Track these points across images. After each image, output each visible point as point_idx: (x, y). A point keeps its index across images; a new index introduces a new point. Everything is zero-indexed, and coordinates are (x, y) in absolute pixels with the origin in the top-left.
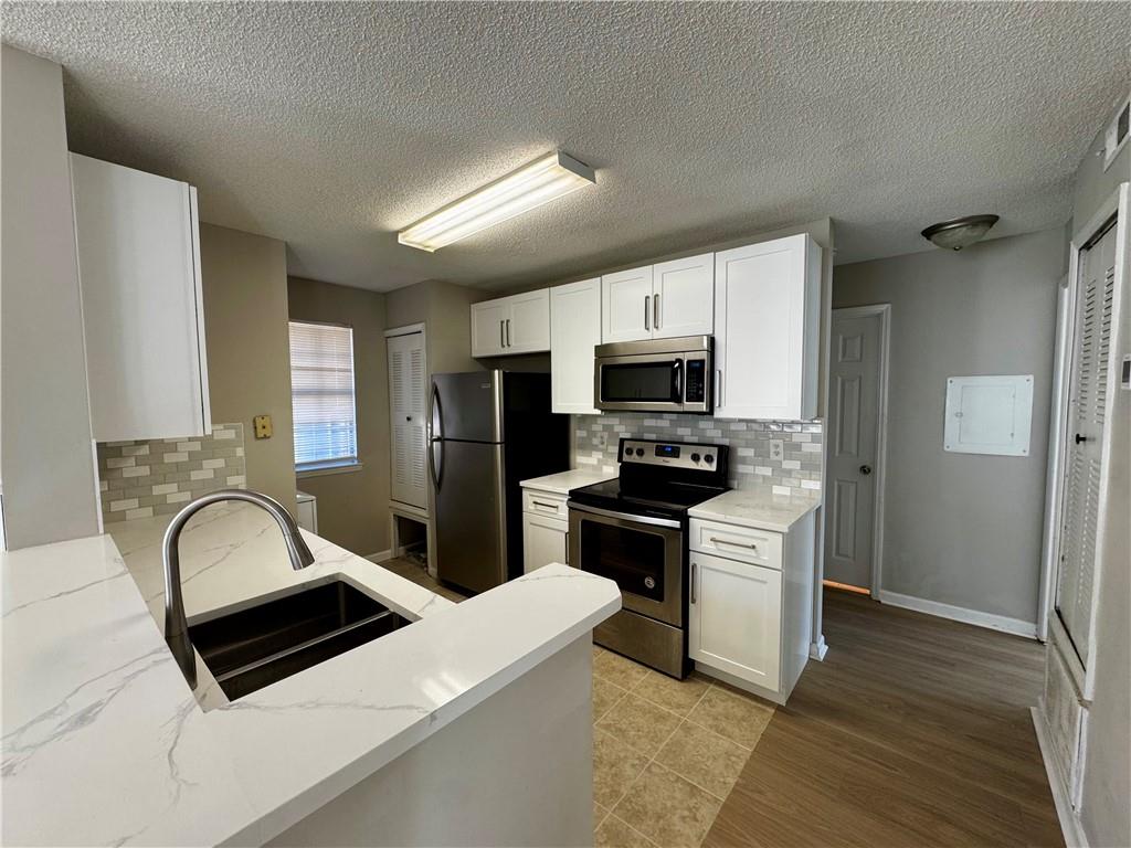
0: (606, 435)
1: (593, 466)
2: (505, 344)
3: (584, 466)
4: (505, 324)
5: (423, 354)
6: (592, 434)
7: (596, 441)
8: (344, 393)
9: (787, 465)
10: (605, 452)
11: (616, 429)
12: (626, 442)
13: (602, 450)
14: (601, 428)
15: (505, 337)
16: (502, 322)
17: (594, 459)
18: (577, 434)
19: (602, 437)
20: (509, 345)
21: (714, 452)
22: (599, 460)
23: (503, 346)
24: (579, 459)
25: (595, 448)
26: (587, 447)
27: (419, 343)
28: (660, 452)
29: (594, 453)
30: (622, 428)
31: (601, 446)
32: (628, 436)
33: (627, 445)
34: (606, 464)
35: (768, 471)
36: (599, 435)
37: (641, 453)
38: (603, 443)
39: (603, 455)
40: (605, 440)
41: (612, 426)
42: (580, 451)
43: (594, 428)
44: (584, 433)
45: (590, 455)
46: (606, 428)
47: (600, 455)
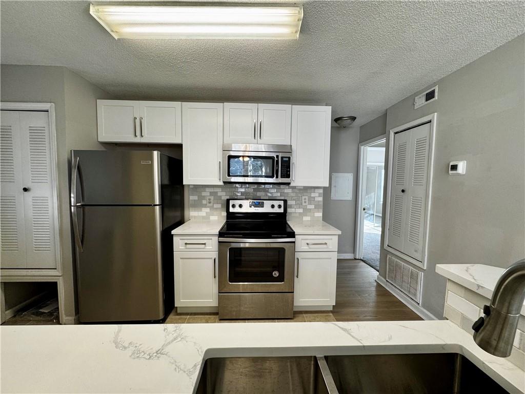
0: (212, 198)
3: (195, 217)
4: (138, 120)
6: (202, 198)
7: (204, 202)
9: (309, 207)
10: (212, 208)
11: (219, 194)
13: (208, 207)
14: (208, 194)
15: (138, 131)
17: (204, 212)
18: (189, 198)
19: (210, 199)
20: (142, 136)
21: (282, 203)
22: (207, 213)
23: (136, 136)
25: (205, 206)
26: (198, 205)
29: (203, 209)
30: (224, 194)
31: (208, 205)
32: (228, 198)
33: (231, 202)
34: (213, 215)
35: (301, 211)
36: (207, 198)
37: (241, 206)
38: (210, 203)
39: (210, 210)
40: (212, 201)
41: (217, 192)
42: (194, 208)
43: (204, 194)
44: (196, 198)
45: (201, 211)
46: (211, 194)
47: (208, 210)
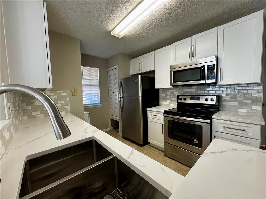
0: (171, 95)
1: (167, 104)
2: (140, 70)
3: (164, 104)
4: (140, 64)
5: (117, 74)
6: (167, 95)
7: (168, 97)
8: (97, 86)
9: (245, 101)
10: (171, 100)
11: (175, 93)
12: (179, 96)
14: (169, 93)
15: (140, 68)
16: (139, 63)
17: (168, 102)
18: (162, 95)
19: (170, 96)
20: (141, 70)
21: (214, 98)
22: (169, 103)
24: (162, 102)
25: (168, 99)
26: (165, 99)
27: (116, 72)
28: (192, 98)
29: (167, 100)
30: (177, 92)
31: (170, 98)
32: (180, 94)
33: (180, 97)
34: (172, 104)
35: (236, 104)
36: (169, 95)
37: (185, 99)
38: (170, 97)
39: (171, 101)
40: (171, 96)
41: (174, 92)
42: (163, 100)
43: (168, 93)
44: (164, 95)
45: (166, 101)
46: (171, 93)
47: (169, 101)
